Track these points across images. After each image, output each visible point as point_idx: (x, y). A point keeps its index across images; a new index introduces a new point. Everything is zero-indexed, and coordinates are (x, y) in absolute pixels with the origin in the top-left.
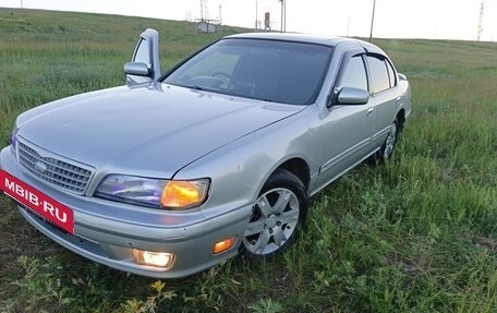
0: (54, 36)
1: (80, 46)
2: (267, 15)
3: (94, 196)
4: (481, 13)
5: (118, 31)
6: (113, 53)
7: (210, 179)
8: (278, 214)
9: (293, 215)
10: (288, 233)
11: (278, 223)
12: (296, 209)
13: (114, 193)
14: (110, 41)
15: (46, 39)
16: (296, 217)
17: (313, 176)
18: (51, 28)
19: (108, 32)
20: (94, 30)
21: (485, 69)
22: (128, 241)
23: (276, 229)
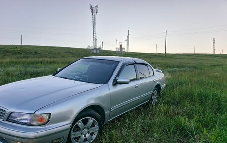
0: (32, 56)
1: (41, 60)
2: (121, 46)
3: (7, 120)
4: (214, 43)
5: (59, 53)
6: (54, 62)
7: (50, 113)
8: (88, 128)
9: (96, 128)
10: (94, 137)
11: (88, 132)
12: (97, 126)
13: (16, 119)
14: (54, 57)
15: (28, 57)
16: (97, 129)
17: (107, 112)
18: (31, 53)
19: (55, 54)
20: (49, 53)
21: (214, 66)
22: (16, 138)
23: (87, 135)
